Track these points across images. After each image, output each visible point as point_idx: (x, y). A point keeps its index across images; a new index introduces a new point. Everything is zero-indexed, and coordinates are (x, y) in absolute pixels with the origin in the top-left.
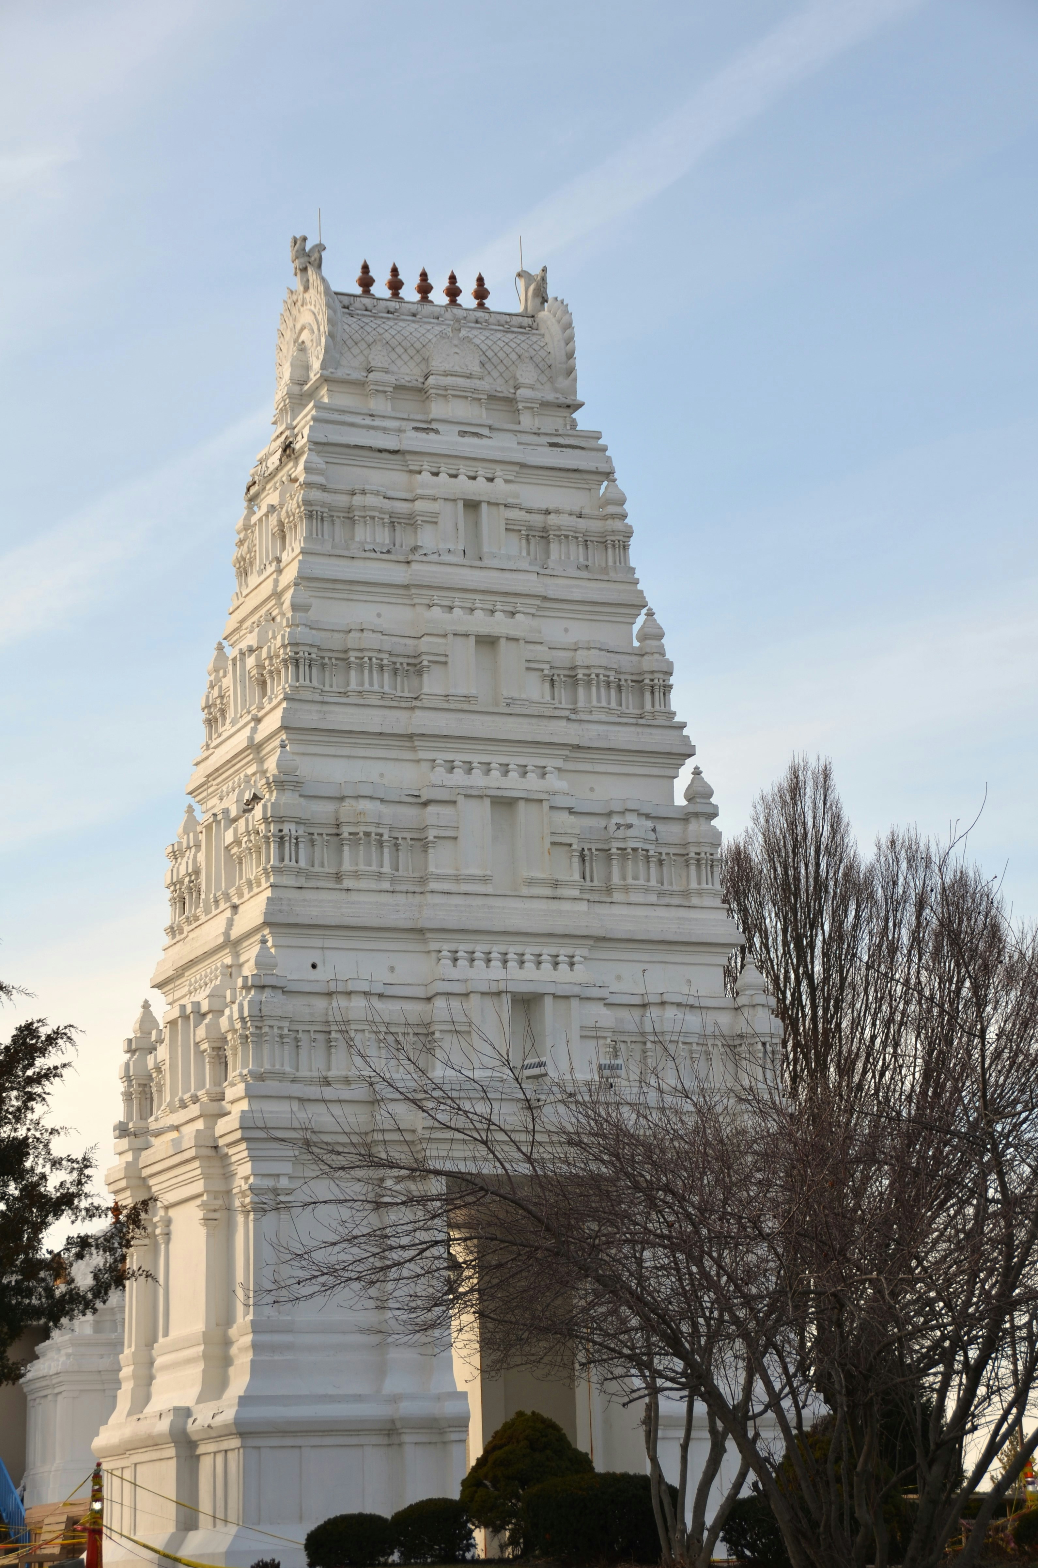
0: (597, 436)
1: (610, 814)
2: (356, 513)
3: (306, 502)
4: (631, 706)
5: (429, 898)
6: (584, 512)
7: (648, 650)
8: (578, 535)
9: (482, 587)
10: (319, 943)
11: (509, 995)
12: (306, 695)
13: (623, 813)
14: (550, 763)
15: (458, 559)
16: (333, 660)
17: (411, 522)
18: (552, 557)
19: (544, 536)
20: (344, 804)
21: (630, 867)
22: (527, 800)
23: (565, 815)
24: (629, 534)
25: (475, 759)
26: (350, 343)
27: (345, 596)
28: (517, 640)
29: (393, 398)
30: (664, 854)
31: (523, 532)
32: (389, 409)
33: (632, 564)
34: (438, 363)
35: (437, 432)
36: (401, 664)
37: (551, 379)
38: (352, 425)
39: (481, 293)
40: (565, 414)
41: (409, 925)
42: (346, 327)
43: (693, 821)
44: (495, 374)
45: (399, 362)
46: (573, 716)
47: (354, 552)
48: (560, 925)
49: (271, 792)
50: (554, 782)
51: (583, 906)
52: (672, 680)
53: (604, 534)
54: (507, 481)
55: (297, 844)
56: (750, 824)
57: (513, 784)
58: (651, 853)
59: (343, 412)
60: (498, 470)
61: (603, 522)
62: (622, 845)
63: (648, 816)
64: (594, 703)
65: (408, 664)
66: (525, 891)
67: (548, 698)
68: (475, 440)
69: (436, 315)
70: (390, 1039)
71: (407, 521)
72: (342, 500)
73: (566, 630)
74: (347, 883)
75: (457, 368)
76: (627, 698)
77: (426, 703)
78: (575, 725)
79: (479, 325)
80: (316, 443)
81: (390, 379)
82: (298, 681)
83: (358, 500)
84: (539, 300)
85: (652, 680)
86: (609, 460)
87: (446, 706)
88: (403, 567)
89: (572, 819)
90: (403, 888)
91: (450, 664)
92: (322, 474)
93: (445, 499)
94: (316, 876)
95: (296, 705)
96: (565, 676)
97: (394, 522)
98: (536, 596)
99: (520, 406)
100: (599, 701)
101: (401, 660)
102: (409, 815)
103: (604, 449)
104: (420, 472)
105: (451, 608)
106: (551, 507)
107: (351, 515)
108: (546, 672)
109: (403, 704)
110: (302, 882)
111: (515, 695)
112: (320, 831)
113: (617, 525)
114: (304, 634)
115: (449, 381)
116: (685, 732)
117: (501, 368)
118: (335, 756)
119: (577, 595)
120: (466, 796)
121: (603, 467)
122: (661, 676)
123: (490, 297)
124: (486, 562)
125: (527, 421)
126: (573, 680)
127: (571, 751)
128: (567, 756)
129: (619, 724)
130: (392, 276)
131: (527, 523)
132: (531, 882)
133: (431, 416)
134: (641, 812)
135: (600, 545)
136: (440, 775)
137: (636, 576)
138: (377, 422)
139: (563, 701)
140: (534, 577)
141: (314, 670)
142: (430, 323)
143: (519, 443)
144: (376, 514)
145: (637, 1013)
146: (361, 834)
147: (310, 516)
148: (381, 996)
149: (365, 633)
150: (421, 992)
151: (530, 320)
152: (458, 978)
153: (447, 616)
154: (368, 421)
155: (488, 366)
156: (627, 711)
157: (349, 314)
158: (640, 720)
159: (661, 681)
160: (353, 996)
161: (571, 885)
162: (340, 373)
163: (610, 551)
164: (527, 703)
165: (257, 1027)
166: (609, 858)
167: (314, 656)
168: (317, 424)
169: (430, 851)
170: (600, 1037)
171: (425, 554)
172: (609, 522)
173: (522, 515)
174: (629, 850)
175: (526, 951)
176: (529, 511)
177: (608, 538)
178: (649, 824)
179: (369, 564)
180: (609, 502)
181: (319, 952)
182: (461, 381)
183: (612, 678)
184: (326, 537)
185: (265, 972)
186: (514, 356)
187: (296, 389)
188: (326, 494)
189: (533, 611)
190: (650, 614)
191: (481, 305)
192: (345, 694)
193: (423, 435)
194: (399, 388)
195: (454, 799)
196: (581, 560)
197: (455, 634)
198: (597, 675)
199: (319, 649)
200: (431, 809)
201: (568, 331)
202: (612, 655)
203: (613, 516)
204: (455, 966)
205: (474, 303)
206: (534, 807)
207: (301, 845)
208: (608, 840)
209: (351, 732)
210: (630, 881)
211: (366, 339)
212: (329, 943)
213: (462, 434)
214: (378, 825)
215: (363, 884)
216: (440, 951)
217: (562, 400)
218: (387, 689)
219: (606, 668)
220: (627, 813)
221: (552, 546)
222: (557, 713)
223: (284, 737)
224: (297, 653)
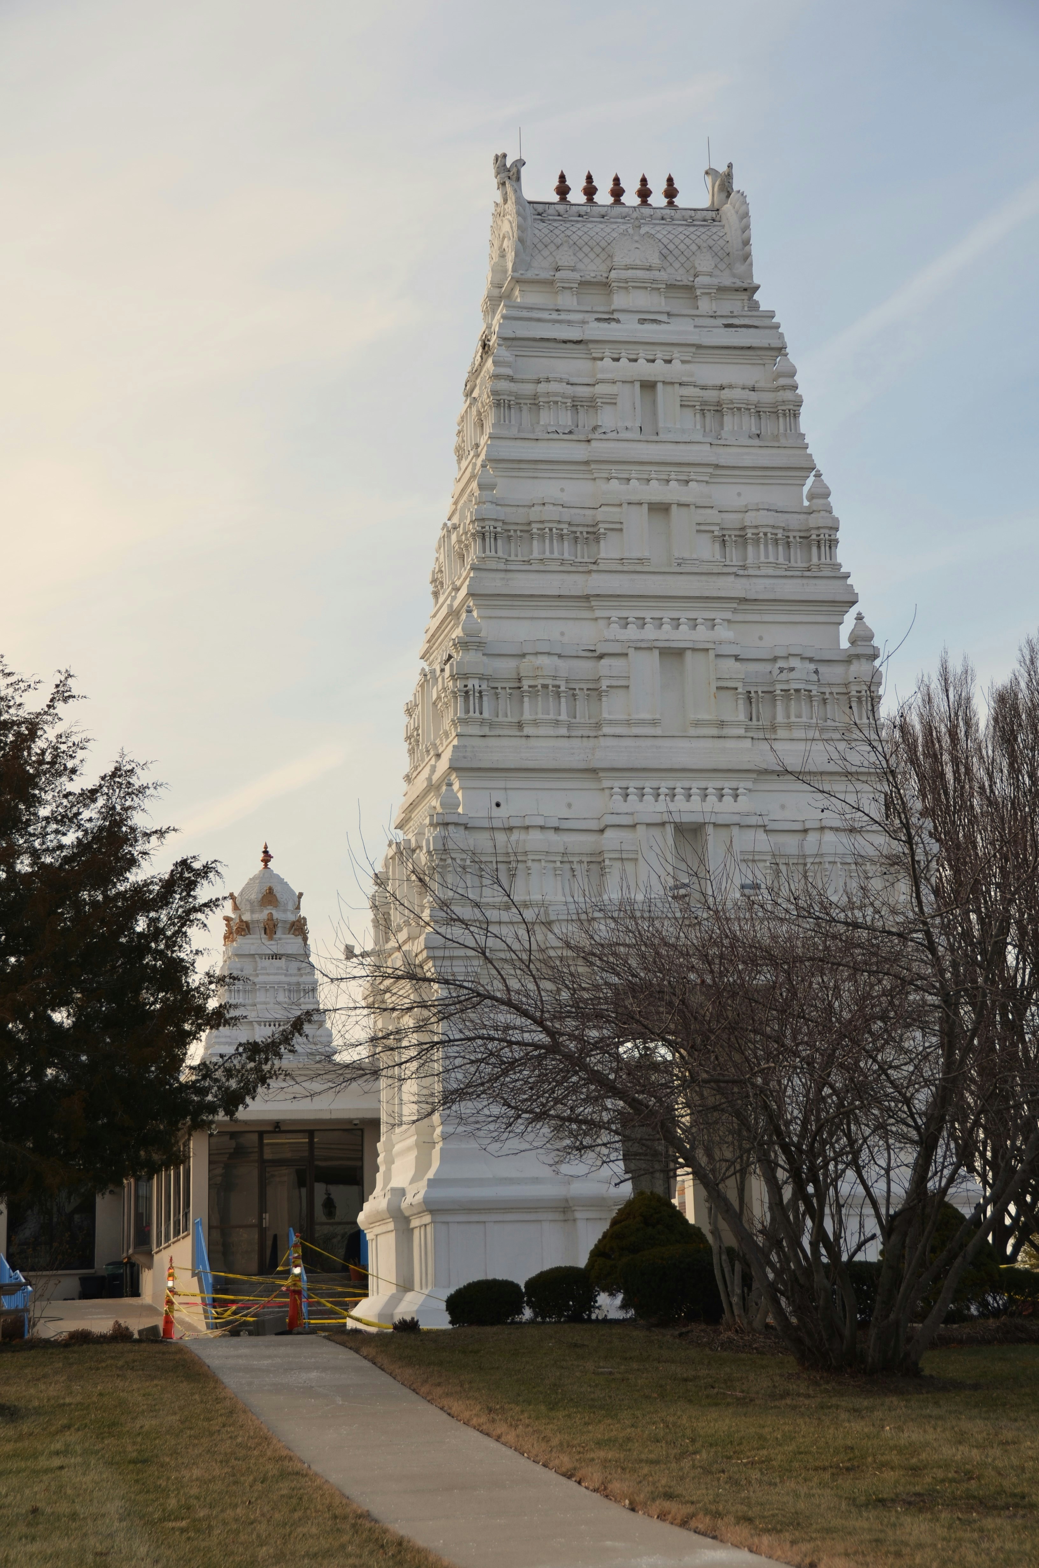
0: (771, 315)
1: (775, 659)
2: (541, 399)
3: (494, 393)
4: (799, 560)
5: (603, 741)
6: (756, 385)
7: (815, 509)
8: (749, 407)
9: (657, 459)
10: (501, 784)
11: (672, 825)
12: (493, 565)
13: (787, 658)
14: (718, 616)
15: (636, 435)
16: (518, 533)
17: (592, 404)
18: (726, 428)
19: (718, 409)
20: (524, 660)
21: (793, 706)
22: (694, 650)
23: (732, 661)
24: (799, 403)
25: (648, 615)
26: (540, 246)
27: (531, 474)
28: (688, 505)
29: (578, 293)
30: (827, 694)
31: (697, 407)
32: (575, 303)
33: (802, 431)
34: (620, 259)
35: (618, 321)
36: (581, 533)
37: (729, 266)
38: (539, 320)
39: (671, 192)
40: (743, 297)
41: (582, 765)
42: (536, 232)
43: (855, 662)
44: (677, 265)
45: (586, 260)
46: (741, 572)
47: (540, 435)
48: (722, 762)
49: (458, 652)
50: (723, 633)
51: (748, 743)
52: (839, 535)
53: (775, 405)
54: (683, 362)
55: (481, 697)
56: (1017, 666)
57: (683, 636)
58: (814, 693)
59: (531, 309)
60: (675, 352)
61: (774, 393)
62: (785, 687)
63: (811, 660)
64: (762, 559)
65: (588, 533)
66: (692, 732)
67: (718, 557)
68: (654, 327)
69: (624, 215)
70: (567, 866)
71: (589, 404)
72: (528, 389)
73: (739, 494)
74: (527, 731)
75: (638, 262)
76: (796, 553)
77: (602, 567)
78: (743, 581)
79: (663, 222)
80: (505, 339)
81: (576, 276)
82: (484, 552)
83: (542, 388)
84: (724, 195)
85: (819, 535)
86: (781, 336)
87: (620, 568)
88: (584, 445)
89: (738, 665)
90: (579, 733)
91: (624, 530)
92: (510, 367)
93: (623, 382)
94: (501, 725)
95: (484, 574)
96: (735, 536)
97: (576, 405)
98: (709, 465)
99: (698, 292)
100: (767, 557)
101: (580, 529)
102: (585, 668)
103: (777, 326)
104: (602, 359)
105: (629, 480)
106: (725, 382)
107: (537, 402)
108: (716, 533)
109: (581, 569)
110: (486, 731)
111: (686, 555)
112: (504, 685)
113: (788, 395)
114: (491, 511)
115: (630, 273)
116: (849, 581)
117: (682, 259)
118: (518, 618)
119: (748, 462)
120: (636, 648)
121: (775, 343)
122: (827, 531)
123: (678, 195)
124: (662, 437)
125: (705, 305)
126: (742, 539)
127: (738, 604)
128: (735, 609)
129: (786, 577)
130: (587, 182)
131: (700, 399)
132: (697, 724)
133: (613, 307)
134: (804, 656)
135: (772, 415)
136: (615, 631)
137: (806, 441)
138: (563, 316)
139: (734, 559)
140: (707, 447)
141: (499, 542)
142: (616, 223)
143: (695, 327)
144: (559, 399)
145: (798, 837)
146: (540, 686)
147: (498, 404)
148: (557, 829)
149: (547, 507)
150: (594, 825)
151: (714, 214)
152: (626, 811)
153: (624, 487)
154: (555, 316)
155: (670, 258)
156: (795, 565)
157: (541, 220)
158: (808, 573)
159: (827, 536)
160: (530, 829)
161: (737, 724)
162: (530, 275)
163: (781, 419)
164: (697, 562)
165: (441, 859)
166: (774, 700)
167: (499, 529)
168: (506, 322)
169: (604, 699)
170: (759, 860)
171: (604, 433)
172: (781, 393)
173: (696, 392)
174: (792, 691)
175: (692, 786)
176: (704, 388)
177: (779, 408)
178: (812, 667)
179: (552, 444)
180: (780, 375)
181: (503, 792)
182: (640, 274)
183: (780, 536)
184: (513, 422)
185: (448, 811)
186: (694, 247)
187: (496, 292)
188: (512, 384)
189: (707, 479)
190: (818, 475)
191: (671, 204)
192: (529, 562)
193: (605, 325)
194: (583, 284)
195: (625, 651)
196: (753, 429)
197: (629, 503)
198: (765, 534)
199: (504, 523)
200: (603, 661)
201: (745, 220)
202: (780, 514)
203: (784, 388)
204: (625, 801)
205: (664, 202)
206: (700, 656)
207: (485, 698)
208: (773, 683)
209: (532, 596)
210: (793, 719)
211: (555, 241)
212: (510, 784)
213: (642, 321)
214: (555, 678)
215: (542, 731)
216: (612, 788)
217: (739, 284)
218: (566, 556)
219: (773, 527)
220: (791, 658)
221: (725, 418)
222: (726, 570)
223: (471, 604)
224: (483, 527)
